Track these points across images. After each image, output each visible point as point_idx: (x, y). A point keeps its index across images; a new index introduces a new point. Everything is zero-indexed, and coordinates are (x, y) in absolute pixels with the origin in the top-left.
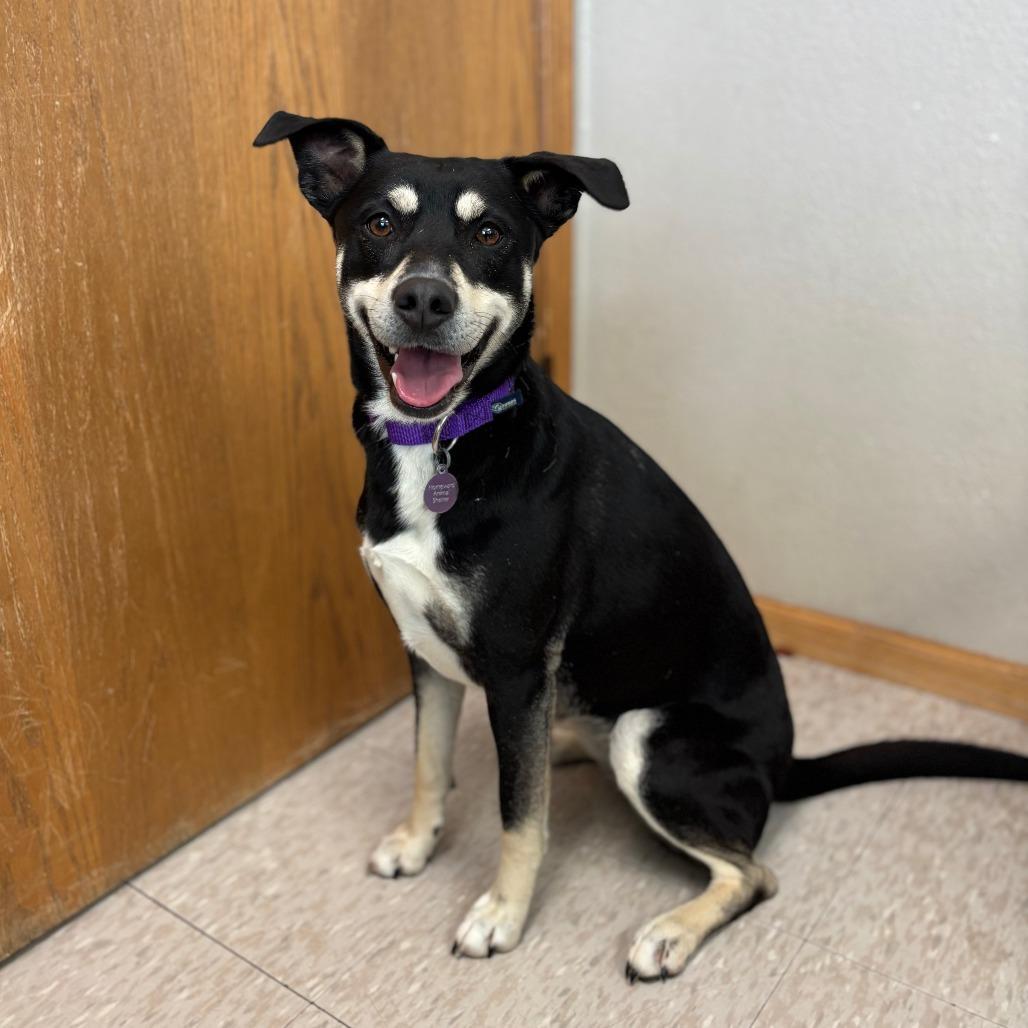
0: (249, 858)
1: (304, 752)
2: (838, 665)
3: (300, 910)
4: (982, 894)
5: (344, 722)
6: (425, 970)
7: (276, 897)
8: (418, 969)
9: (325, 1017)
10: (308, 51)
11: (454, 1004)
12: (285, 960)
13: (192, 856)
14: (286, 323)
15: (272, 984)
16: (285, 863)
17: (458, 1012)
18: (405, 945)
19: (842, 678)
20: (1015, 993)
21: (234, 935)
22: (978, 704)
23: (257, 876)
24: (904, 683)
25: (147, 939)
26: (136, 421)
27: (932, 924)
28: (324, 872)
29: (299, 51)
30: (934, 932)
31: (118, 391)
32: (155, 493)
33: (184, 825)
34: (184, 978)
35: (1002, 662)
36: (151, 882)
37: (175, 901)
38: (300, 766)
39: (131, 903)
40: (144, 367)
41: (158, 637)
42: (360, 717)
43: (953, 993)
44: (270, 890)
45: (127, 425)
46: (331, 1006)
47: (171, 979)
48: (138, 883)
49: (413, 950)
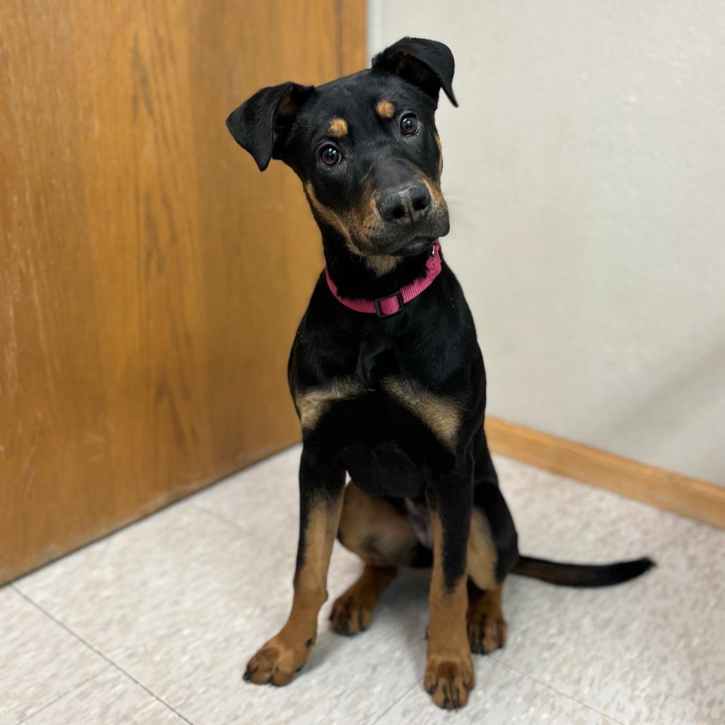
0: (96, 573)
1: (150, 506)
2: (541, 467)
3: (121, 607)
4: (594, 618)
5: (180, 488)
6: (196, 648)
7: (108, 598)
8: (191, 647)
9: (119, 673)
10: (162, 30)
11: (209, 669)
12: (102, 637)
13: (58, 570)
14: (142, 208)
15: (90, 652)
16: (119, 578)
17: (210, 674)
18: (187, 632)
19: (542, 476)
20: (596, 682)
21: (72, 620)
22: (632, 496)
23: (99, 584)
24: (584, 481)
25: (14, 620)
26: (28, 267)
27: (553, 636)
28: (144, 583)
29: (156, 31)
30: (553, 640)
31: (15, 247)
32: (39, 316)
33: (55, 548)
34: (32, 645)
35: (647, 466)
36: (25, 585)
37: (39, 597)
38: (145, 516)
39: (9, 597)
40: (34, 232)
41: (39, 414)
42: (194, 486)
43: (552, 680)
44: (105, 593)
45: (20, 269)
46: (125, 667)
47: (23, 645)
48: (17, 585)
49: (192, 635)
